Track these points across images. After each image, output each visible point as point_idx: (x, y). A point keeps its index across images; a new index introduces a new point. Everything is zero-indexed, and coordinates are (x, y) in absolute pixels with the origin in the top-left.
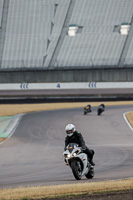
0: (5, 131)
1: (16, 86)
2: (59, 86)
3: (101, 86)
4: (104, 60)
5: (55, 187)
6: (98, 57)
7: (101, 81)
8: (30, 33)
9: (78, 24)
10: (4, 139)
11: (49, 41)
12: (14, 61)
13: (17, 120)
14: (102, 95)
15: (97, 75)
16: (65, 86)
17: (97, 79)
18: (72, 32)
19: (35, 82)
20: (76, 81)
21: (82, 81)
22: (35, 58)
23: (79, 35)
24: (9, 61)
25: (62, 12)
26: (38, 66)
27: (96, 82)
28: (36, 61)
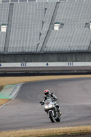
0: (11, 94)
1: (18, 65)
2: (47, 64)
4: (78, 46)
5: (44, 130)
7: (76, 61)
8: (28, 28)
9: (61, 22)
10: (10, 100)
11: (41, 34)
12: (16, 47)
13: (19, 87)
15: (74, 57)
16: (51, 64)
17: (74, 60)
18: (56, 27)
19: (31, 62)
20: (59, 61)
21: (63, 61)
22: (31, 45)
24: (13, 47)
25: (49, 13)
26: (33, 50)
27: (73, 61)
28: (32, 47)
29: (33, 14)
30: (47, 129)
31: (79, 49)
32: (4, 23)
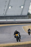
3: (17, 20)
6: (16, 13)
7: (17, 19)
9: (11, 6)
11: (4, 10)
14: (17, 22)
16: (8, 20)
19: (1, 19)
20: (11, 19)
21: (12, 19)
23: (11, 8)
25: (7, 3)
26: (2, 16)
28: (2, 14)
29: (2, 3)
30: (7, 44)
31: (17, 15)
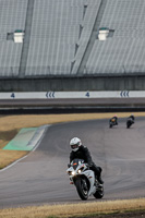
0: (29, 144)
1: (42, 95)
2: (88, 95)
3: (134, 94)
4: (137, 66)
7: (134, 89)
8: (57, 37)
9: (109, 27)
11: (77, 46)
12: (39, 67)
13: (42, 132)
14: (136, 105)
15: (130, 83)
16: (94, 95)
17: (130, 87)
18: (102, 36)
19: (62, 90)
20: (106, 89)
21: (113, 90)
22: (63, 64)
23: (110, 39)
24: (34, 68)
25: (91, 14)
26: (65, 73)
27: (129, 90)
28: (63, 67)
29: (64, 14)
31: (138, 70)
32: (20, 28)
